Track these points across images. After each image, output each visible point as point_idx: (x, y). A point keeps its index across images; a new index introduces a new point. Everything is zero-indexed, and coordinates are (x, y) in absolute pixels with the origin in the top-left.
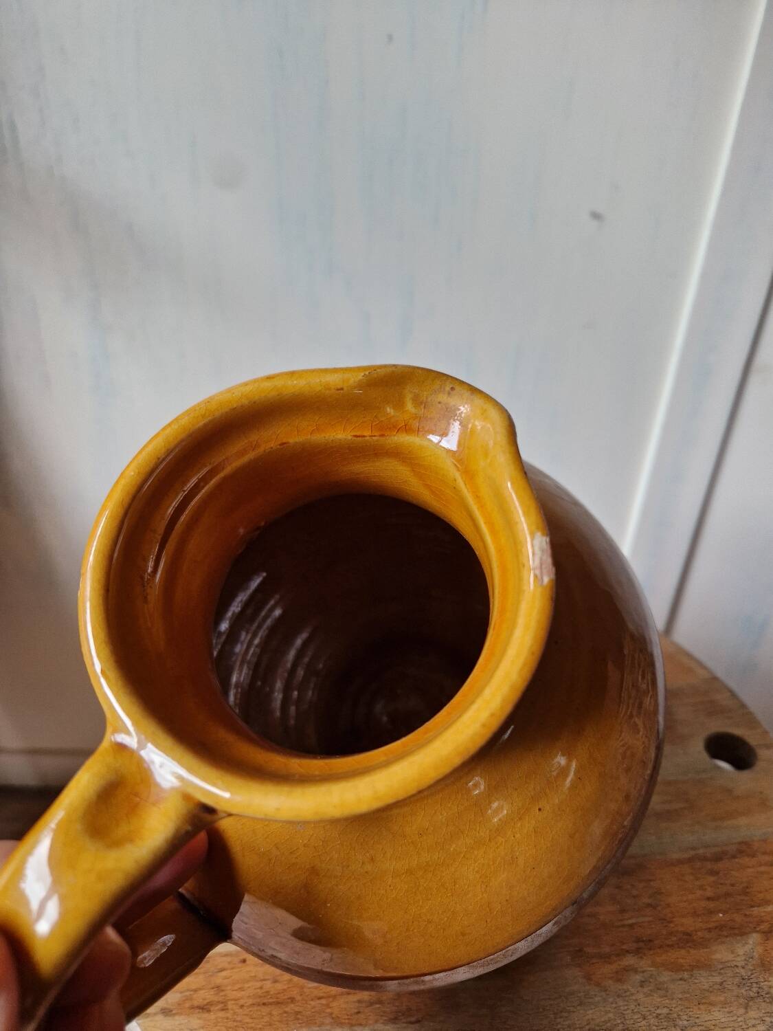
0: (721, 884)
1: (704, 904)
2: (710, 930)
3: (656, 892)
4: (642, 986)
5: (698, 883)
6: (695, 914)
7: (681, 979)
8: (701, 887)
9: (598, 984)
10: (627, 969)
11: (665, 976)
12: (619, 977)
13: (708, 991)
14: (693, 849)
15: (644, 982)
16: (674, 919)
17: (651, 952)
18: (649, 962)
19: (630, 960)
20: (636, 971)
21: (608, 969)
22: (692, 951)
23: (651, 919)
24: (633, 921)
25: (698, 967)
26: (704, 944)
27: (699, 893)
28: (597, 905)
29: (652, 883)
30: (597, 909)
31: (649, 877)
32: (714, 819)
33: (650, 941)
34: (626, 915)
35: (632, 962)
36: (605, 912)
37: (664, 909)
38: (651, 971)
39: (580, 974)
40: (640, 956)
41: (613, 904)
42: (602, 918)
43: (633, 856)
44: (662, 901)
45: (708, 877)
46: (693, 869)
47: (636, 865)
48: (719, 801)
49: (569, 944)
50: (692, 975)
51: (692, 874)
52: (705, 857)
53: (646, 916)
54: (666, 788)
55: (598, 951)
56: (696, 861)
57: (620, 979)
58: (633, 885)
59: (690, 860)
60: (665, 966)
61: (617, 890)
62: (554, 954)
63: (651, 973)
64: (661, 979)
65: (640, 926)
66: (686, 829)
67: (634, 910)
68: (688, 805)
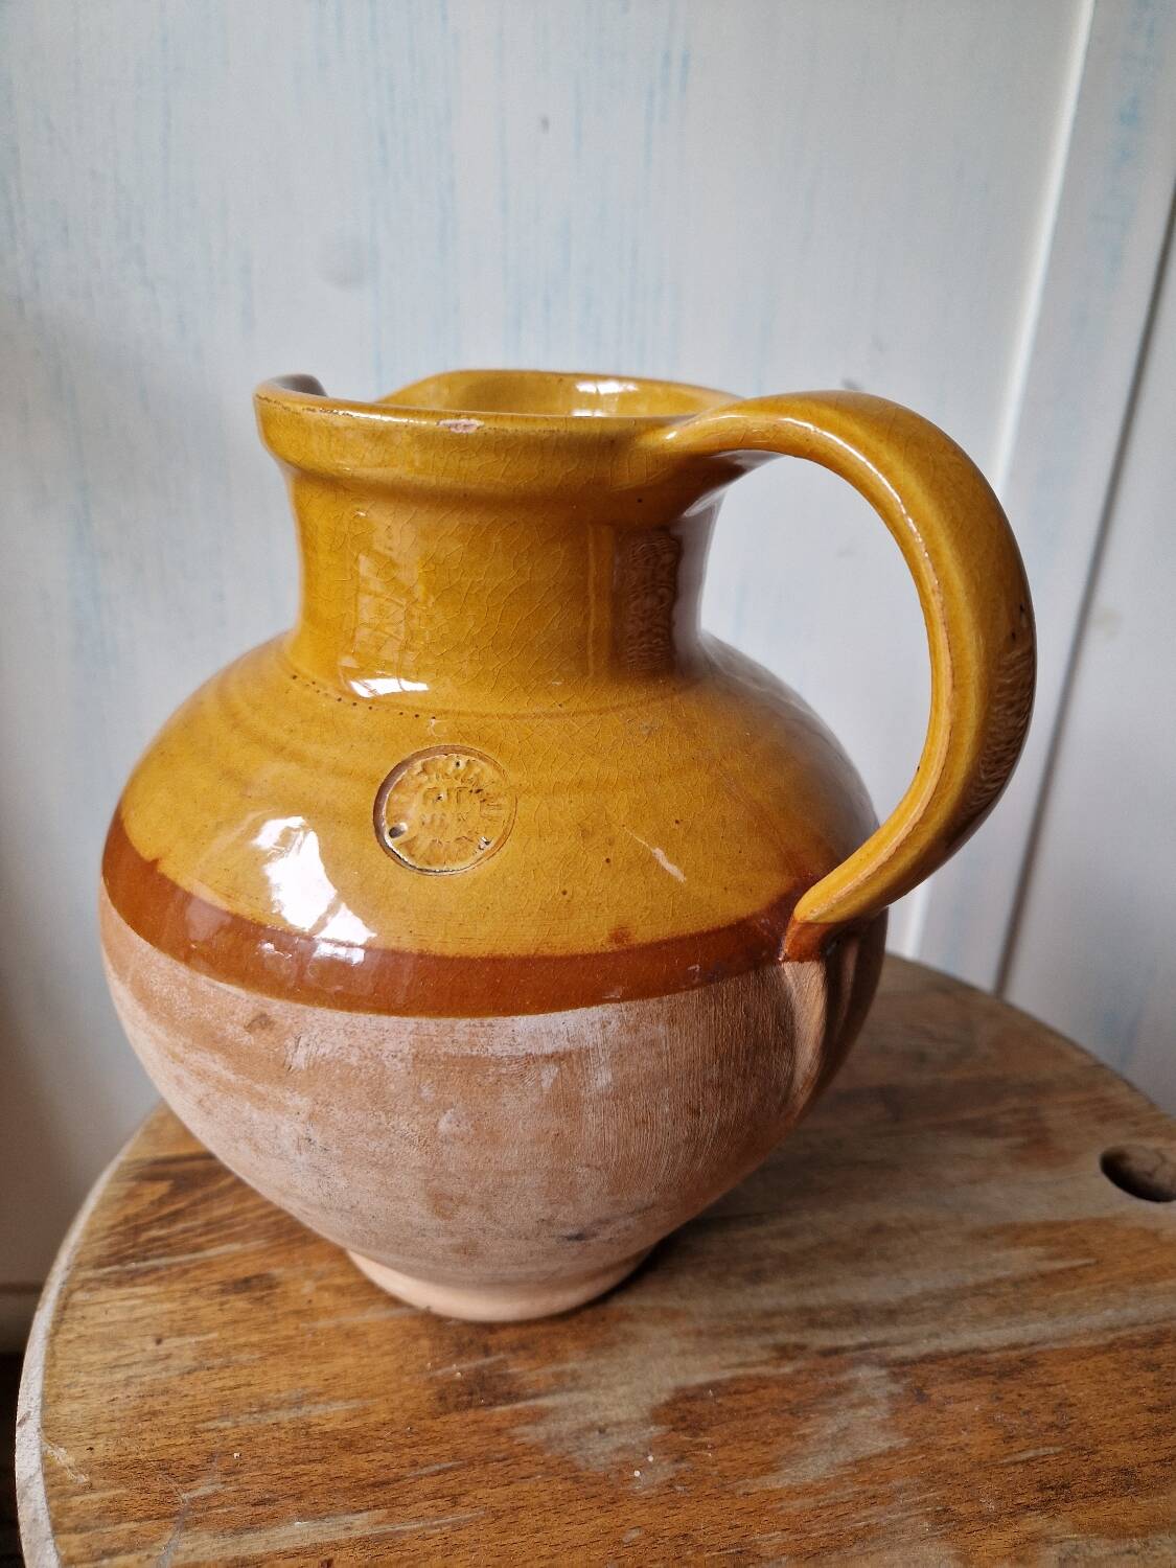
0: (1168, 1384)
1: (1144, 1417)
2: (1162, 1463)
3: (1060, 1405)
5: (1127, 1384)
6: (1133, 1437)
7: (1129, 1552)
8: (1136, 1391)
10: (1033, 1539)
11: (1101, 1548)
12: (1021, 1552)
14: (1111, 1329)
15: (1065, 1560)
16: (1100, 1447)
17: (1069, 1506)
18: (1069, 1524)
19: (1034, 1523)
20: (1049, 1543)
21: (997, 1541)
22: (1140, 1501)
23: (1058, 1449)
24: (1031, 1454)
25: (1153, 1528)
26: (1157, 1486)
27: (1133, 1401)
28: (964, 1430)
29: (1052, 1389)
30: (964, 1437)
31: (1046, 1380)
32: (1138, 1281)
33: (1063, 1486)
34: (1017, 1446)
35: (1037, 1526)
36: (979, 1442)
37: (1079, 1432)
38: (1076, 1539)
39: (952, 1552)
40: (1052, 1514)
41: (990, 1427)
42: (974, 1451)
43: (1014, 1347)
44: (1073, 1418)
45: (1144, 1374)
46: (1117, 1361)
47: (1021, 1361)
48: (1141, 1252)
49: (925, 1501)
50: (1147, 1544)
51: (1115, 1370)
52: (1133, 1342)
53: (1051, 1445)
54: (1052, 1234)
55: (976, 1508)
56: (1120, 1349)
57: (1023, 1558)
58: (1020, 1395)
59: (1110, 1347)
60: (1096, 1528)
61: (996, 1404)
62: (900, 1521)
63: (1074, 1543)
64: (1096, 1553)
65: (1043, 1463)
66: (1095, 1298)
67: (1029, 1436)
68: (1092, 1261)
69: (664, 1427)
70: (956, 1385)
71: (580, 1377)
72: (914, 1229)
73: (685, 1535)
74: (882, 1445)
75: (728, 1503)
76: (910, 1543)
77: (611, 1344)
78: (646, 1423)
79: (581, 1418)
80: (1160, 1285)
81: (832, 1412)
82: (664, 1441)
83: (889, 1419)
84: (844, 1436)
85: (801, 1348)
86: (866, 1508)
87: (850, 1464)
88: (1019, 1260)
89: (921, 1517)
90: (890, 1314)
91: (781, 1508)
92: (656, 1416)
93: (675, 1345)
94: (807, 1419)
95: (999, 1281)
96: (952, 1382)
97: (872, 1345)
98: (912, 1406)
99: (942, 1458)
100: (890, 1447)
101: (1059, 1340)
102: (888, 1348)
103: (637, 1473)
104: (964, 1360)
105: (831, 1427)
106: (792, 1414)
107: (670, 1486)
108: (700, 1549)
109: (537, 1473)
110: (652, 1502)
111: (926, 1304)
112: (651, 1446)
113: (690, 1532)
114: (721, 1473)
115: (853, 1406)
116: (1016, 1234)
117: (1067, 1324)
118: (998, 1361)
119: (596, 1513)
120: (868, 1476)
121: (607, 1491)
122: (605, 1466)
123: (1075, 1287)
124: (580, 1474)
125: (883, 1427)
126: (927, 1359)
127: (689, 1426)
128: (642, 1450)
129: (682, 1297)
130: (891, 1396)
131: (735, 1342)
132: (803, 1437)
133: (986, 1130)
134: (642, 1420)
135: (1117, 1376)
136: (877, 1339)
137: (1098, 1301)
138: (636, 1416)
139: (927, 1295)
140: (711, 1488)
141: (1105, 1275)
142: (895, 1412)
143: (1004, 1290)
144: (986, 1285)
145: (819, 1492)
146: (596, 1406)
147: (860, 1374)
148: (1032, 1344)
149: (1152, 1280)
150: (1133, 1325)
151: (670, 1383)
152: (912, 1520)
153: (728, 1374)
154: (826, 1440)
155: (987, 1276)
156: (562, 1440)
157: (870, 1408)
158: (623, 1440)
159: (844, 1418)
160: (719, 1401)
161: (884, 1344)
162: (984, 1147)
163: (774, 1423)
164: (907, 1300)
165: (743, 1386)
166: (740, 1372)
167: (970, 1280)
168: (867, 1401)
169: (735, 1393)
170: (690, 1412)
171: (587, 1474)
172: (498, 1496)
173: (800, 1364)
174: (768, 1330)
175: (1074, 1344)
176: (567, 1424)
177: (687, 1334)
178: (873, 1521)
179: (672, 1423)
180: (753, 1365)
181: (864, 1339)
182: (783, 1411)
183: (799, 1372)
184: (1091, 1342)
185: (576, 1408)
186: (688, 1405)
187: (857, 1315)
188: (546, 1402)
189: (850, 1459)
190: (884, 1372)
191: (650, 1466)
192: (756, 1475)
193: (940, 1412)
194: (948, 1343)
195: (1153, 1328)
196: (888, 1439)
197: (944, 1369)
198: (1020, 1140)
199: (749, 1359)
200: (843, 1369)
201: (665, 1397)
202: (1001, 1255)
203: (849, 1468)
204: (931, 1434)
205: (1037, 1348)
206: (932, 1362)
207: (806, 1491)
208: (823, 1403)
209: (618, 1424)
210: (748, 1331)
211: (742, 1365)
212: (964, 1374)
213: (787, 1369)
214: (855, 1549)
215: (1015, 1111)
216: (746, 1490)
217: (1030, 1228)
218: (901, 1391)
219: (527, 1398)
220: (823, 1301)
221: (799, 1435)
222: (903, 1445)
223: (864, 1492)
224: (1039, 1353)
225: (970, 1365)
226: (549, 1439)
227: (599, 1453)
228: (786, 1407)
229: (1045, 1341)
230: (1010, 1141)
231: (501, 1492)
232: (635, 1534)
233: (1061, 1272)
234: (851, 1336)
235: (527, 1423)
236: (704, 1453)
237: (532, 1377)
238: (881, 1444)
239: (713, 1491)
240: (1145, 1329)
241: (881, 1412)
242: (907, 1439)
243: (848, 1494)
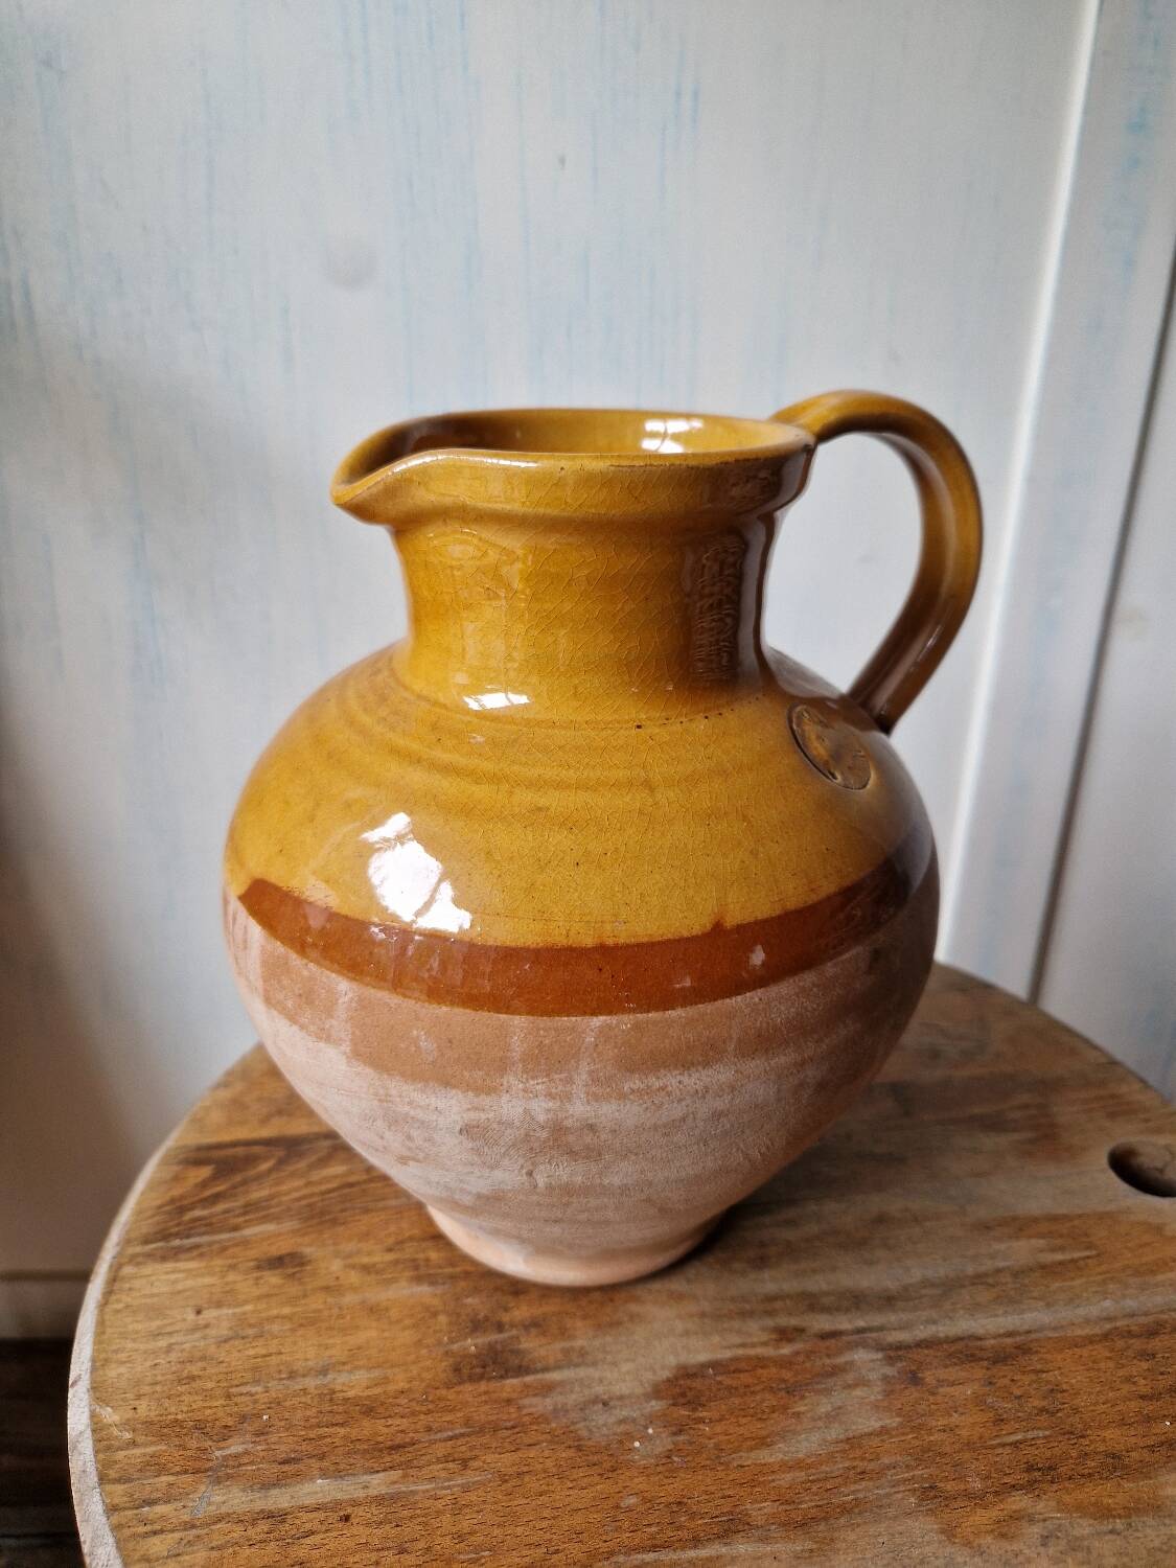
0: (1162, 1374)
1: (1133, 1404)
2: (1151, 1448)
3: (1053, 1390)
4: (1044, 1545)
5: (1121, 1373)
6: (1123, 1423)
7: (1111, 1532)
8: (1129, 1379)
9: (968, 1544)
10: (1016, 1517)
11: (1084, 1527)
12: (1005, 1529)
13: (1160, 1550)
14: (1109, 1319)
15: (1047, 1537)
16: (1089, 1432)
17: (1055, 1487)
18: (1053, 1503)
19: (1019, 1502)
20: (1031, 1520)
21: (982, 1517)
22: (1127, 1485)
23: (1047, 1433)
24: (1019, 1437)
25: (1137, 1511)
26: (1144, 1470)
27: (1126, 1388)
28: (956, 1412)
29: (1044, 1375)
30: (955, 1419)
31: (1039, 1367)
32: (1137, 1273)
33: (1050, 1468)
34: (1007, 1428)
35: (1023, 1505)
36: (969, 1424)
37: (1069, 1417)
38: (1058, 1518)
39: (935, 1527)
40: (1037, 1493)
41: (982, 1410)
42: (964, 1433)
43: (1010, 1334)
44: (1064, 1403)
45: (1138, 1363)
46: (1112, 1350)
47: (1016, 1348)
48: (1141, 1246)
49: (913, 1477)
50: (1130, 1524)
51: (1110, 1358)
52: (1129, 1332)
53: (1039, 1429)
54: (1054, 1226)
55: (962, 1487)
56: (1116, 1339)
57: (1006, 1534)
58: (1013, 1380)
59: (1106, 1336)
60: (1081, 1509)
61: (988, 1388)
62: (888, 1495)
63: (1057, 1522)
64: (1077, 1532)
65: (1032, 1445)
66: (1094, 1289)
67: (1018, 1419)
68: (1094, 1253)
69: (665, 1401)
70: (950, 1369)
71: (587, 1353)
72: (916, 1220)
73: (680, 1502)
74: (875, 1424)
75: (723, 1474)
76: (896, 1517)
77: (619, 1323)
78: (648, 1397)
79: (586, 1392)
80: (1160, 1278)
81: (828, 1392)
82: (665, 1415)
83: (883, 1400)
84: (838, 1414)
85: (801, 1331)
86: (855, 1483)
87: (842, 1441)
88: (1022, 1251)
89: (907, 1493)
90: (888, 1301)
91: (773, 1481)
92: (657, 1392)
93: (679, 1326)
94: (803, 1397)
95: (999, 1271)
96: (946, 1367)
97: (870, 1329)
98: (906, 1388)
99: (932, 1438)
100: (882, 1427)
101: (1055, 1329)
102: (885, 1332)
103: (637, 1444)
104: (959, 1346)
105: (825, 1407)
106: (788, 1392)
107: (669, 1457)
108: (693, 1516)
109: (543, 1442)
110: (649, 1471)
111: (924, 1292)
112: (651, 1420)
113: (685, 1500)
114: (718, 1447)
115: (849, 1387)
116: (1020, 1226)
117: (1064, 1314)
118: (993, 1347)
119: (596, 1479)
120: (858, 1453)
121: (609, 1459)
122: (608, 1436)
123: (1073, 1279)
124: (582, 1443)
125: (876, 1407)
126: (921, 1344)
127: (689, 1402)
128: (643, 1423)
129: (689, 1281)
130: (885, 1378)
131: (736, 1324)
132: (798, 1415)
133: (994, 1124)
134: (645, 1395)
135: (1111, 1364)
136: (876, 1324)
137: (1096, 1292)
138: (639, 1391)
139: (927, 1283)
140: (707, 1460)
141: (1104, 1268)
142: (888, 1394)
143: (1004, 1281)
144: (986, 1275)
145: (809, 1467)
146: (601, 1381)
147: (856, 1356)
148: (1029, 1332)
149: (1153, 1272)
150: (1133, 1315)
151: (672, 1361)
152: (900, 1496)
153: (728, 1354)
154: (820, 1418)
155: (988, 1265)
156: (567, 1411)
157: (865, 1389)
158: (624, 1413)
159: (838, 1398)
160: (719, 1378)
161: (881, 1329)
162: (990, 1141)
163: (770, 1400)
164: (906, 1288)
165: (743, 1365)
166: (740, 1352)
167: (970, 1270)
168: (862, 1382)
169: (734, 1372)
170: (690, 1389)
171: (590, 1443)
172: (506, 1461)
173: (799, 1346)
174: (770, 1313)
175: (1069, 1333)
176: (574, 1396)
177: (691, 1316)
178: (861, 1495)
179: (674, 1398)
180: (753, 1345)
181: (861, 1323)
182: (780, 1390)
183: (797, 1353)
184: (1087, 1331)
185: (581, 1381)
186: (689, 1382)
187: (856, 1301)
188: (555, 1376)
189: (842, 1437)
190: (880, 1355)
191: (650, 1438)
192: (751, 1449)
193: (933, 1394)
194: (944, 1329)
195: (1150, 1319)
196: (880, 1419)
197: (939, 1354)
198: (1030, 1135)
199: (749, 1340)
200: (840, 1352)
201: (666, 1374)
202: (1002, 1246)
203: (839, 1445)
204: (923, 1415)
205: (1033, 1336)
206: (927, 1347)
207: (799, 1465)
208: (817, 1383)
209: (621, 1398)
210: (751, 1314)
211: (743, 1345)
212: (959, 1359)
213: (786, 1350)
214: (842, 1521)
215: (1026, 1106)
216: (739, 1463)
217: (1035, 1220)
218: (896, 1374)
219: (536, 1371)
220: (824, 1287)
221: (794, 1414)
222: (894, 1425)
223: (854, 1468)
224: (1031, 1341)
225: (965, 1351)
226: (555, 1410)
227: (603, 1424)
228: (784, 1386)
229: (1041, 1329)
230: (1016, 1136)
231: (508, 1458)
232: (632, 1501)
233: (1061, 1263)
234: (850, 1322)
235: (535, 1395)
236: (701, 1426)
237: (543, 1352)
238: (873, 1423)
239: (708, 1462)
240: (1143, 1320)
241: (874, 1394)
242: (898, 1419)
243: (839, 1469)
